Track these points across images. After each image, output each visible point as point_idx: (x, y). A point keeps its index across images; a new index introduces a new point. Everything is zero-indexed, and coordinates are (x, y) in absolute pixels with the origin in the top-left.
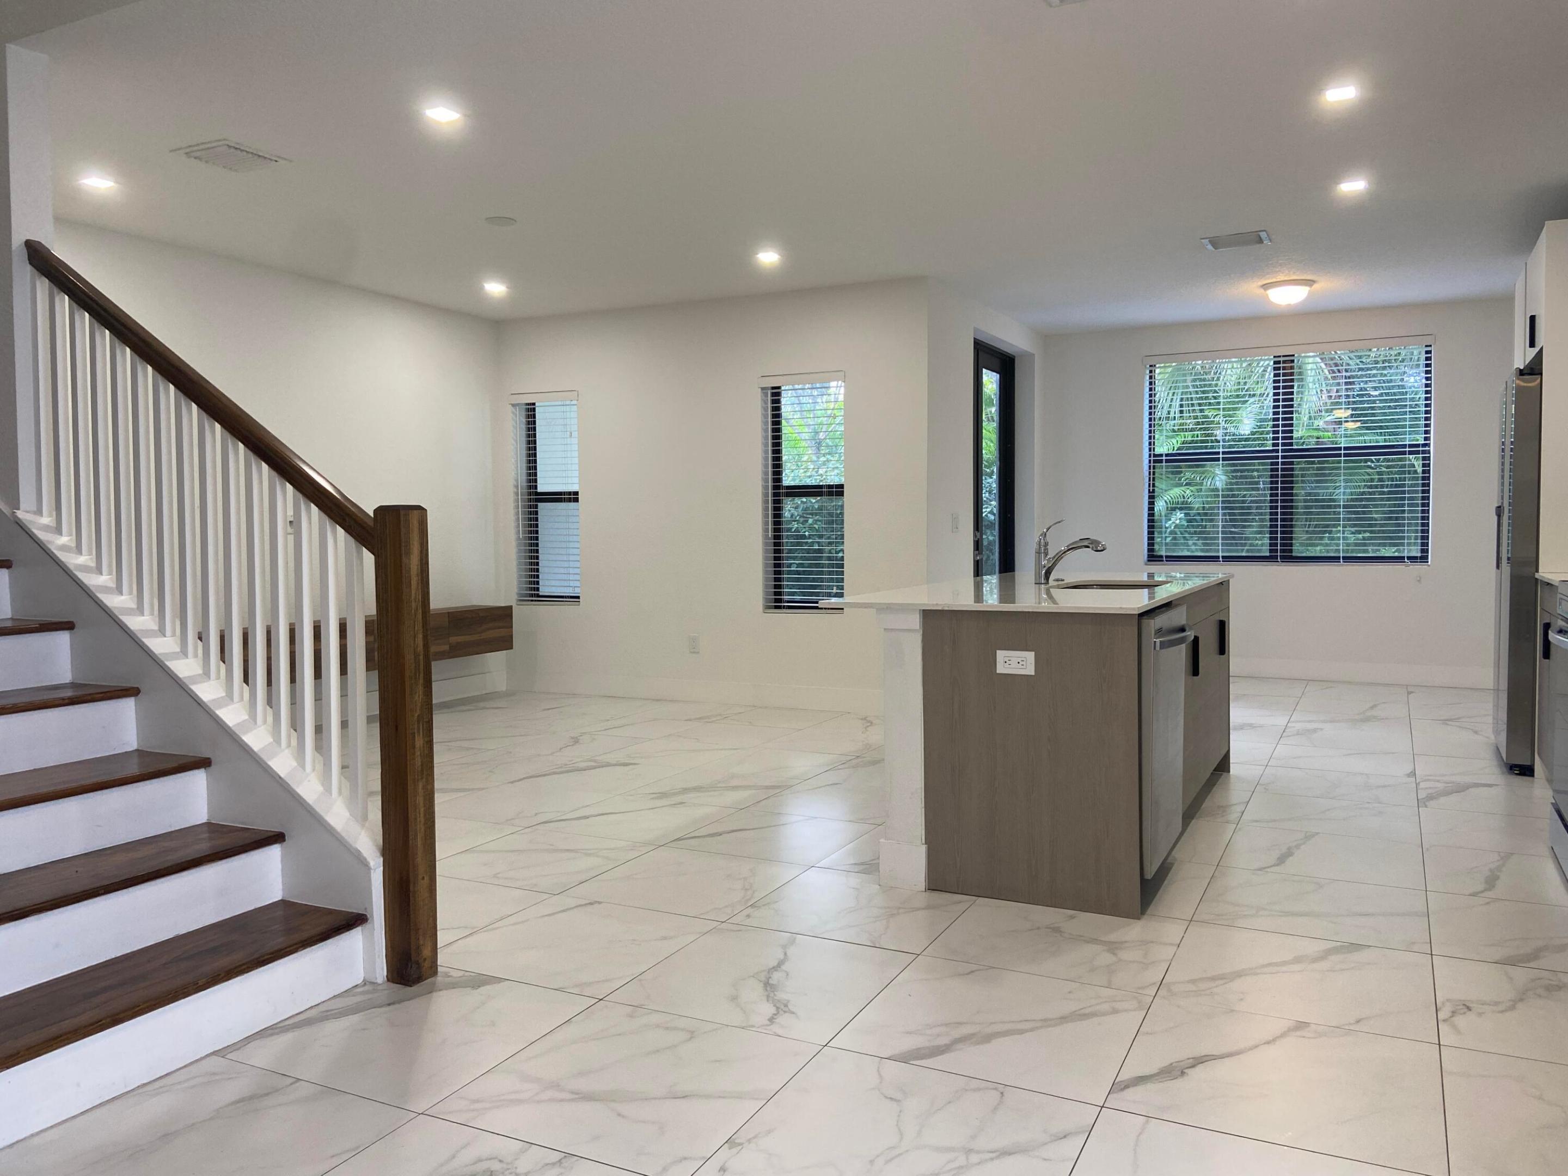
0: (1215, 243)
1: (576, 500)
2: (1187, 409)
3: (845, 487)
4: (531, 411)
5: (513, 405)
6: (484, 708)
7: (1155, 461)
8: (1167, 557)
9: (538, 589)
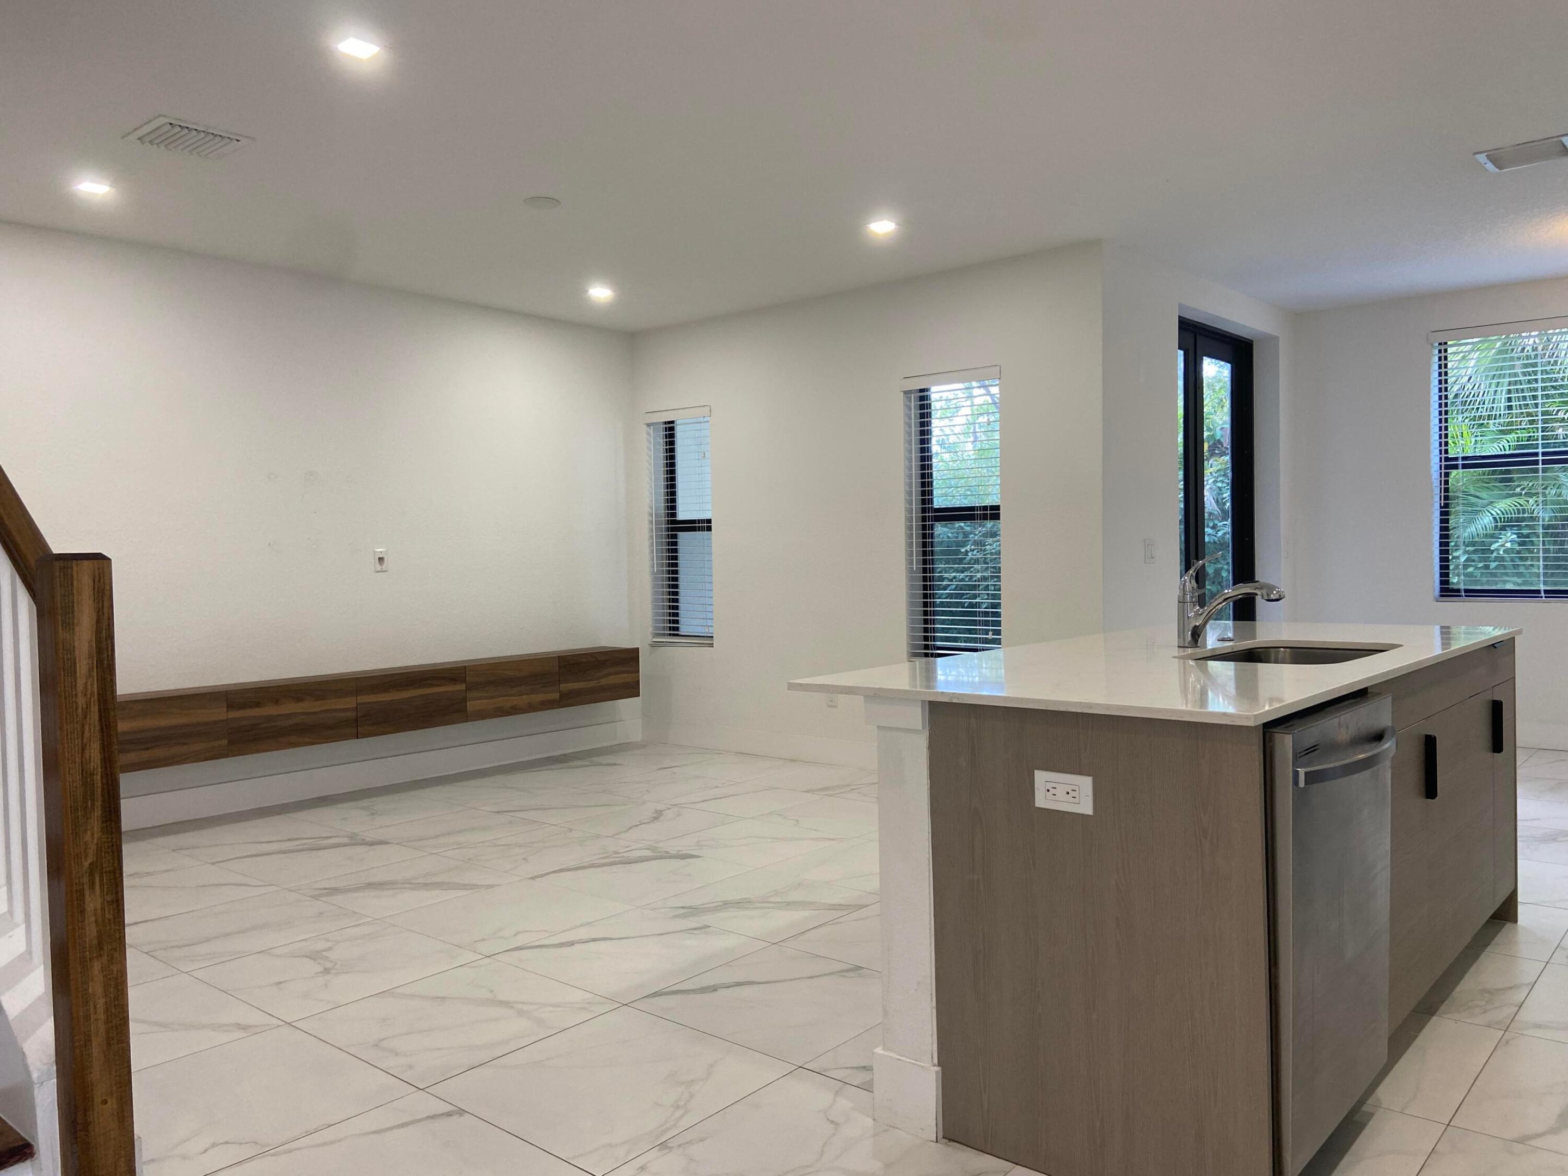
0: (1497, 159)
1: (709, 529)
2: (1518, 403)
3: (1001, 508)
4: (670, 430)
5: (648, 425)
6: (600, 764)
7: (1447, 467)
8: (1466, 591)
9: (677, 629)
